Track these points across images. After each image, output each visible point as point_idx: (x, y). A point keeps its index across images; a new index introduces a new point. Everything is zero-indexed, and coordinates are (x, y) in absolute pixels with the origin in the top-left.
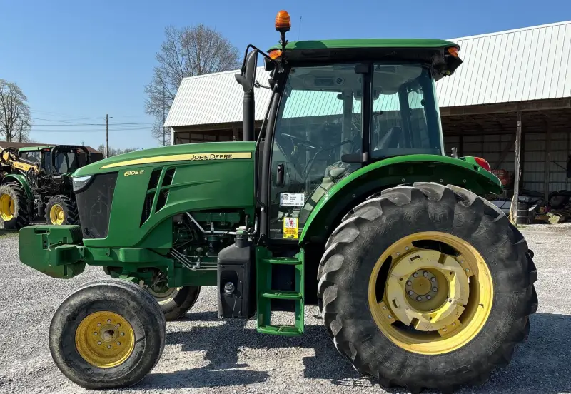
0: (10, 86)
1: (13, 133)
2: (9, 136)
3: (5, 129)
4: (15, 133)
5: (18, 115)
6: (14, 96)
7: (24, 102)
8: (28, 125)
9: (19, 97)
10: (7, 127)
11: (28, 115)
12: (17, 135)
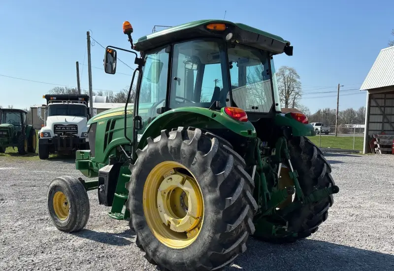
0: (290, 70)
1: (289, 102)
2: (287, 103)
3: (284, 99)
4: (290, 101)
5: (293, 89)
6: (292, 76)
7: (298, 80)
8: (299, 95)
9: (295, 77)
10: (286, 97)
11: (299, 88)
12: (292, 102)
